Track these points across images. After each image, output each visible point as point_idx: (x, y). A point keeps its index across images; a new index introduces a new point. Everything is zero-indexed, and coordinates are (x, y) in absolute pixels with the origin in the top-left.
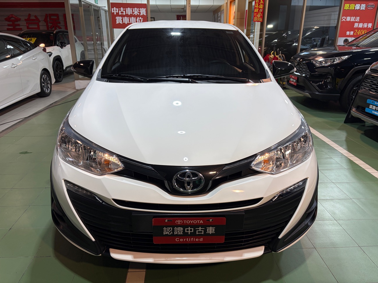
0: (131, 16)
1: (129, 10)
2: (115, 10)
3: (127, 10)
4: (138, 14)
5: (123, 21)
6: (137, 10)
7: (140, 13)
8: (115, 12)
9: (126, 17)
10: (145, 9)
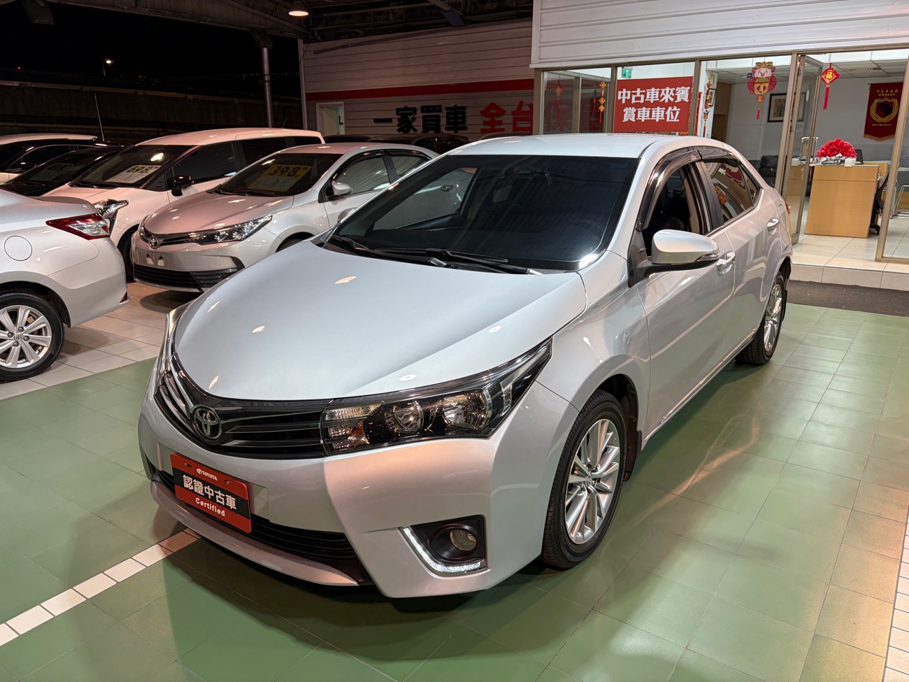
0: (656, 104)
1: (653, 92)
2: (624, 95)
3: (648, 93)
4: (672, 99)
5: (636, 116)
6: (670, 91)
7: (675, 97)
8: (624, 98)
9: (644, 108)
10: (689, 88)
